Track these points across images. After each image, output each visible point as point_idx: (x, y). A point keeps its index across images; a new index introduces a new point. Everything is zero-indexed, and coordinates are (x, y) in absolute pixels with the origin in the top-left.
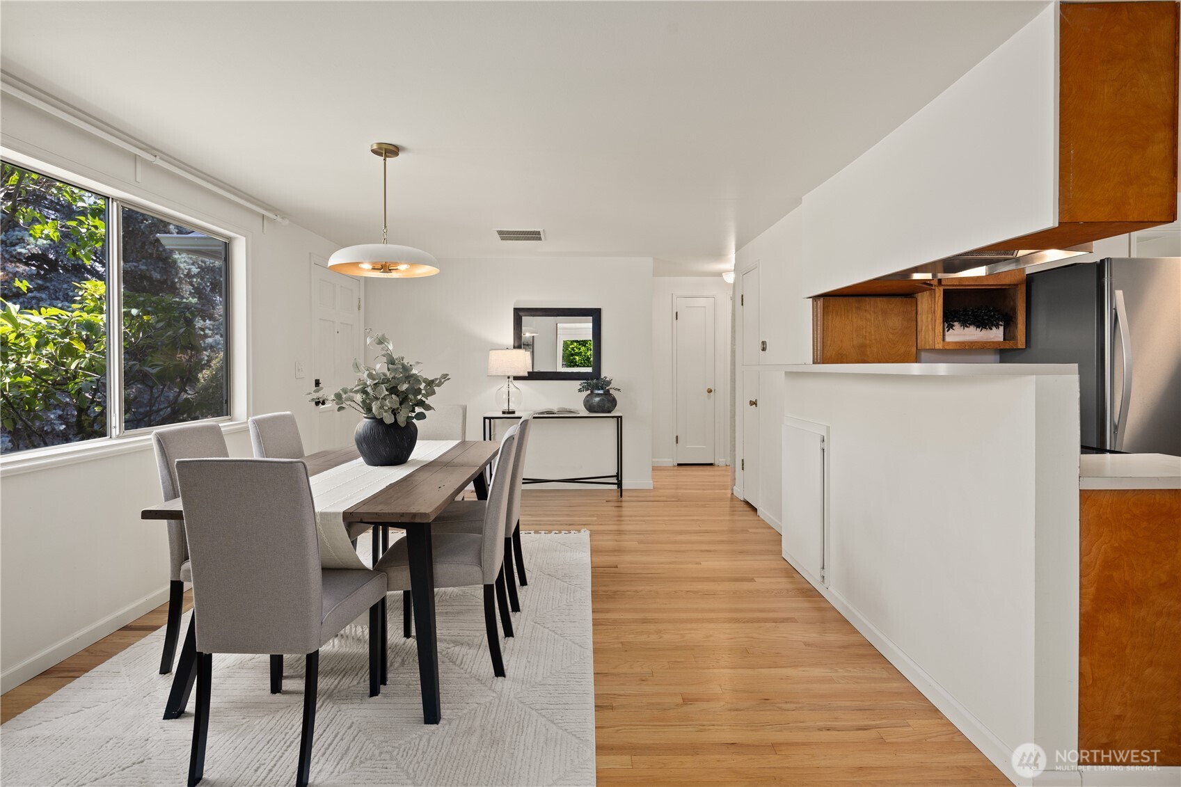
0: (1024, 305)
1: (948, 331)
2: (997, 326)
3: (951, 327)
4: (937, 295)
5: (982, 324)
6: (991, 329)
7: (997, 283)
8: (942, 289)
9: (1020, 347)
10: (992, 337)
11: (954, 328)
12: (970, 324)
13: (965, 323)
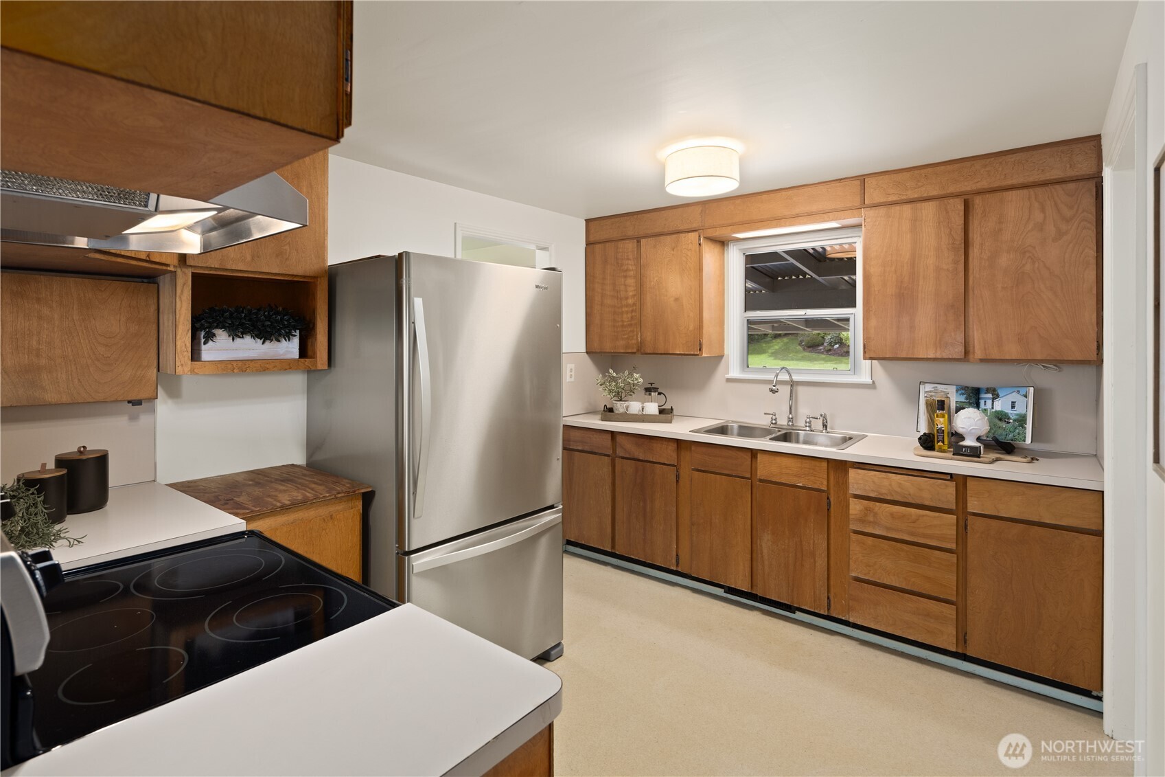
0: (326, 307)
1: (205, 343)
2: (288, 336)
3: (210, 337)
4: (180, 282)
5: (265, 333)
6: (279, 341)
7: (284, 272)
8: (189, 272)
9: (320, 367)
10: (281, 352)
11: (214, 339)
12: (242, 333)
13: (236, 330)
